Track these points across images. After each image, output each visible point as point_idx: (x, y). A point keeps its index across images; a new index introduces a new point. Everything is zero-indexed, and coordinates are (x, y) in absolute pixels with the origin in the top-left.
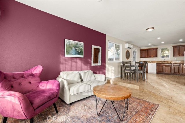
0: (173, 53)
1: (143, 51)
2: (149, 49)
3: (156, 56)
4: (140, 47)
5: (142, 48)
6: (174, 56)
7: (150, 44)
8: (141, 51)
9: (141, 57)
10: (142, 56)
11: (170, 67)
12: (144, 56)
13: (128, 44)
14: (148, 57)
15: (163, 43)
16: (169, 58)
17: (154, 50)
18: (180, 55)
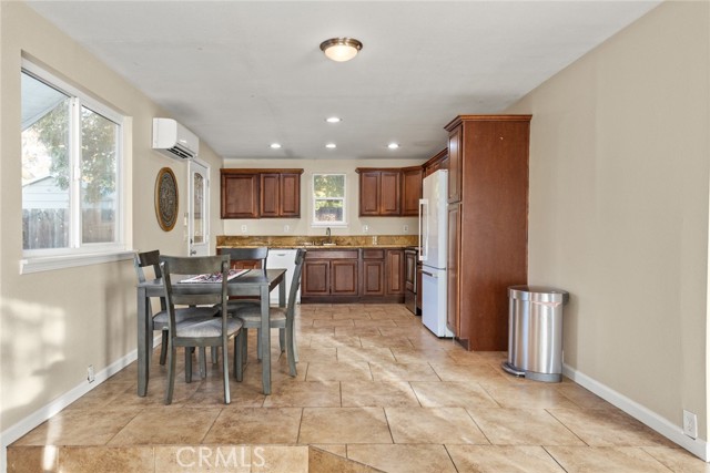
0: (361, 200)
1: (238, 182)
2: (268, 173)
3: (295, 213)
4: (221, 158)
5: (230, 164)
6: (362, 215)
7: (276, 146)
8: (227, 176)
9: (225, 215)
10: (232, 210)
11: (353, 265)
12: (241, 210)
13: (174, 122)
14: (260, 217)
15: (331, 146)
16: (343, 222)
17: (287, 180)
18: (383, 211)
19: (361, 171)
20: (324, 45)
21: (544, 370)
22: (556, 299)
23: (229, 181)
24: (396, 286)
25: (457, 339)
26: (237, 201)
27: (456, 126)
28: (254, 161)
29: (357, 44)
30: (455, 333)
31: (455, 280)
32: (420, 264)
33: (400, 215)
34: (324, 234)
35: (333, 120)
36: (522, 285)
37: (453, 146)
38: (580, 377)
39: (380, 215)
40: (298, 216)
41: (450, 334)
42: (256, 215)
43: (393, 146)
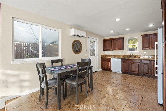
0: (142, 44)
1: (107, 42)
2: (114, 39)
6: (142, 49)
7: (112, 32)
8: (105, 41)
10: (106, 49)
11: (138, 64)
12: (108, 48)
13: (73, 29)
16: (137, 51)
26: (107, 47)
35: (118, 20)
39: (150, 49)
40: (123, 50)
42: (111, 50)
43: (151, 25)
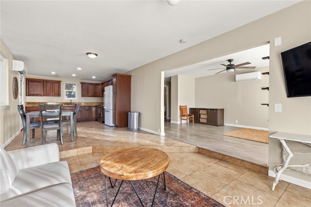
0: (82, 92)
2: (47, 81)
6: (82, 96)
7: (53, 73)
8: (29, 81)
9: (28, 95)
13: (22, 63)
14: (44, 95)
15: (74, 75)
16: (76, 98)
17: (55, 84)
18: (89, 95)
19: (82, 83)
20: (87, 54)
21: (135, 128)
22: (138, 114)
23: (30, 83)
24: (94, 116)
25: (115, 126)
26: (33, 90)
27: (115, 75)
28: (40, 76)
29: (97, 55)
30: (115, 124)
31: (115, 112)
32: (104, 109)
33: (95, 97)
34: (70, 102)
35: (79, 69)
36: (130, 112)
37: (114, 80)
38: (142, 129)
40: (60, 96)
41: (113, 125)
43: (94, 77)
